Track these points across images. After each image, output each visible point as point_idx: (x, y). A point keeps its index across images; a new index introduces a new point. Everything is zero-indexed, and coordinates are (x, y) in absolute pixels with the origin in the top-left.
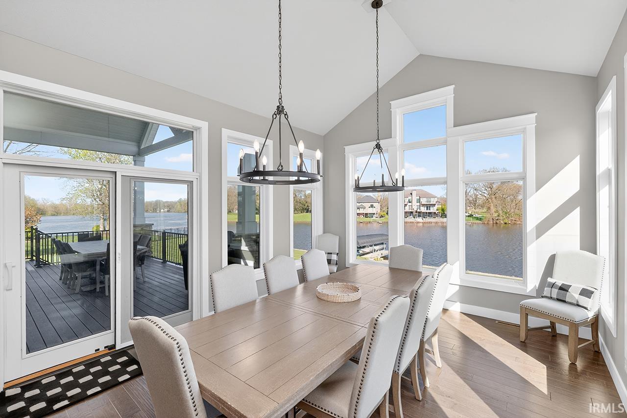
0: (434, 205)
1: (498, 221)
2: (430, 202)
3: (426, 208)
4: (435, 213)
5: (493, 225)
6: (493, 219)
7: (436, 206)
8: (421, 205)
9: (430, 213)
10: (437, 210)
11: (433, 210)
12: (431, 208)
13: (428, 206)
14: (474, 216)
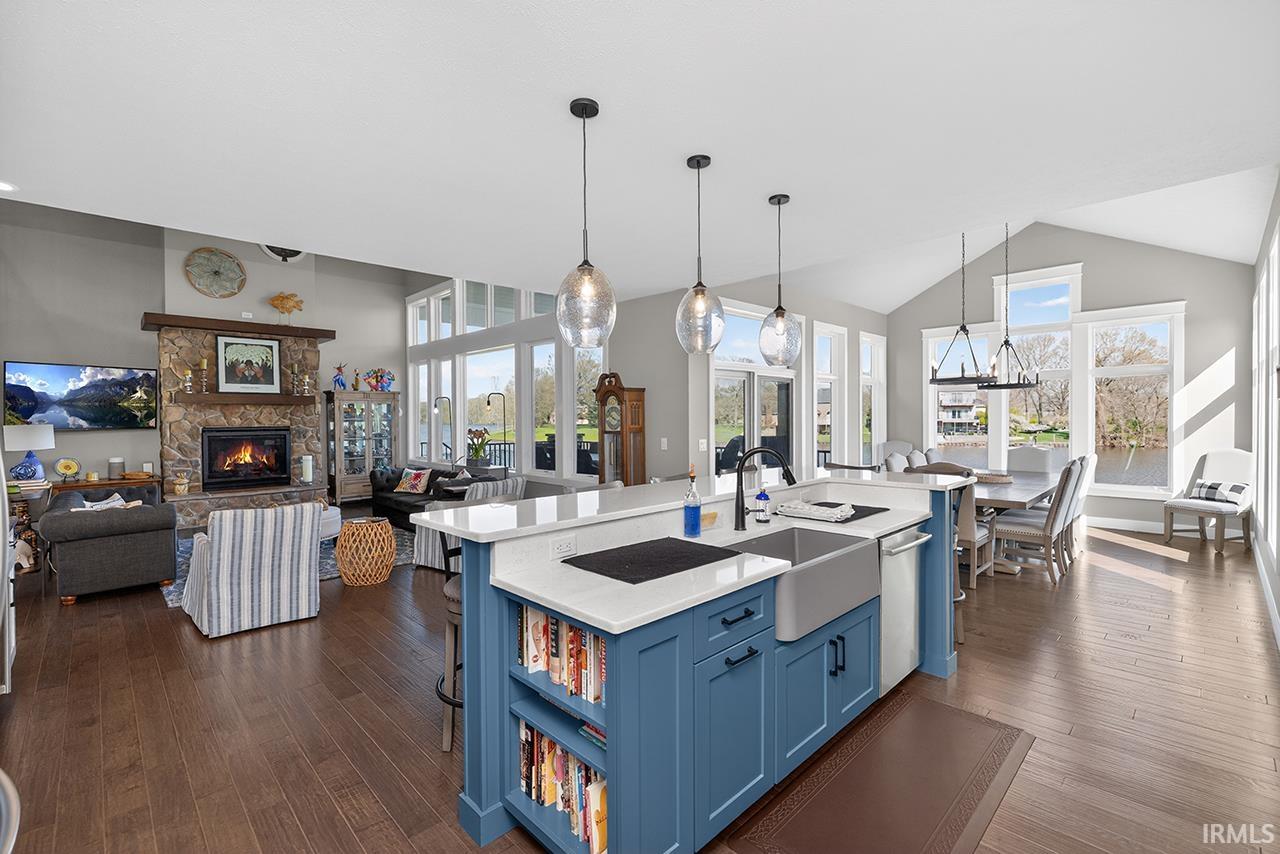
0: (970, 407)
1: (1114, 442)
2: (960, 401)
3: (951, 414)
4: (970, 424)
5: (1104, 449)
6: (1103, 437)
7: (974, 409)
8: (941, 409)
9: (959, 424)
10: (977, 418)
11: (966, 417)
12: (963, 414)
13: (957, 409)
14: (1060, 430)
